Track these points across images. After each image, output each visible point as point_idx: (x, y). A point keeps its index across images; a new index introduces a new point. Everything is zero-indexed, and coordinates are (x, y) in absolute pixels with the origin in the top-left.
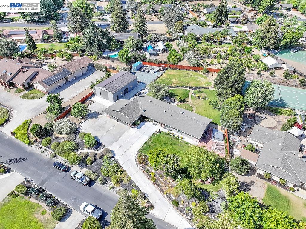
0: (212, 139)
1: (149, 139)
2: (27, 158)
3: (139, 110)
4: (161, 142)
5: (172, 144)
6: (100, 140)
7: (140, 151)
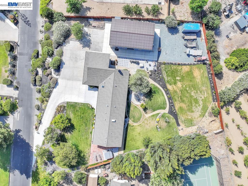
0: (104, 150)
1: (82, 103)
2: (31, 26)
3: (101, 82)
4: (83, 113)
5: (85, 123)
6: (62, 68)
7: (68, 103)
